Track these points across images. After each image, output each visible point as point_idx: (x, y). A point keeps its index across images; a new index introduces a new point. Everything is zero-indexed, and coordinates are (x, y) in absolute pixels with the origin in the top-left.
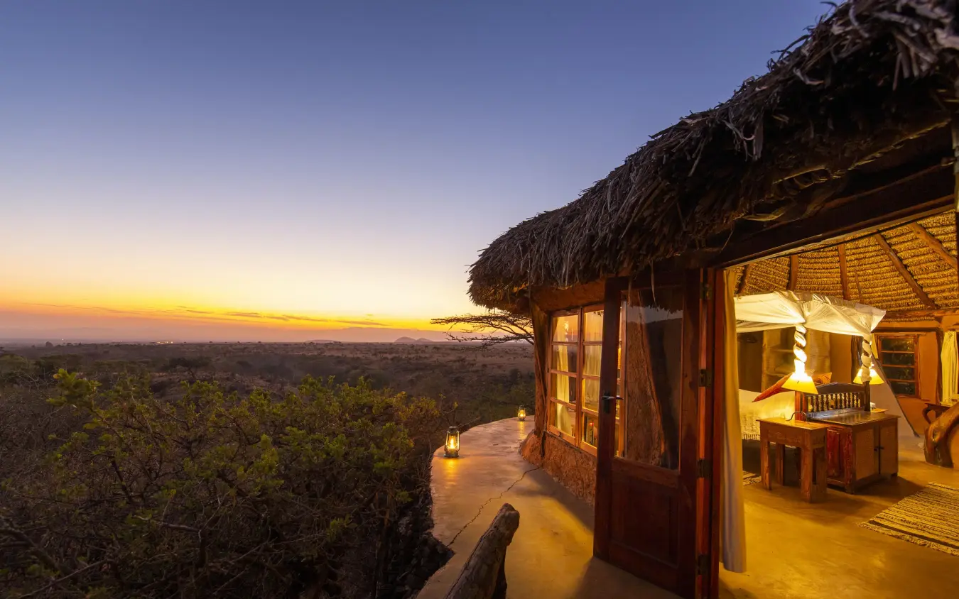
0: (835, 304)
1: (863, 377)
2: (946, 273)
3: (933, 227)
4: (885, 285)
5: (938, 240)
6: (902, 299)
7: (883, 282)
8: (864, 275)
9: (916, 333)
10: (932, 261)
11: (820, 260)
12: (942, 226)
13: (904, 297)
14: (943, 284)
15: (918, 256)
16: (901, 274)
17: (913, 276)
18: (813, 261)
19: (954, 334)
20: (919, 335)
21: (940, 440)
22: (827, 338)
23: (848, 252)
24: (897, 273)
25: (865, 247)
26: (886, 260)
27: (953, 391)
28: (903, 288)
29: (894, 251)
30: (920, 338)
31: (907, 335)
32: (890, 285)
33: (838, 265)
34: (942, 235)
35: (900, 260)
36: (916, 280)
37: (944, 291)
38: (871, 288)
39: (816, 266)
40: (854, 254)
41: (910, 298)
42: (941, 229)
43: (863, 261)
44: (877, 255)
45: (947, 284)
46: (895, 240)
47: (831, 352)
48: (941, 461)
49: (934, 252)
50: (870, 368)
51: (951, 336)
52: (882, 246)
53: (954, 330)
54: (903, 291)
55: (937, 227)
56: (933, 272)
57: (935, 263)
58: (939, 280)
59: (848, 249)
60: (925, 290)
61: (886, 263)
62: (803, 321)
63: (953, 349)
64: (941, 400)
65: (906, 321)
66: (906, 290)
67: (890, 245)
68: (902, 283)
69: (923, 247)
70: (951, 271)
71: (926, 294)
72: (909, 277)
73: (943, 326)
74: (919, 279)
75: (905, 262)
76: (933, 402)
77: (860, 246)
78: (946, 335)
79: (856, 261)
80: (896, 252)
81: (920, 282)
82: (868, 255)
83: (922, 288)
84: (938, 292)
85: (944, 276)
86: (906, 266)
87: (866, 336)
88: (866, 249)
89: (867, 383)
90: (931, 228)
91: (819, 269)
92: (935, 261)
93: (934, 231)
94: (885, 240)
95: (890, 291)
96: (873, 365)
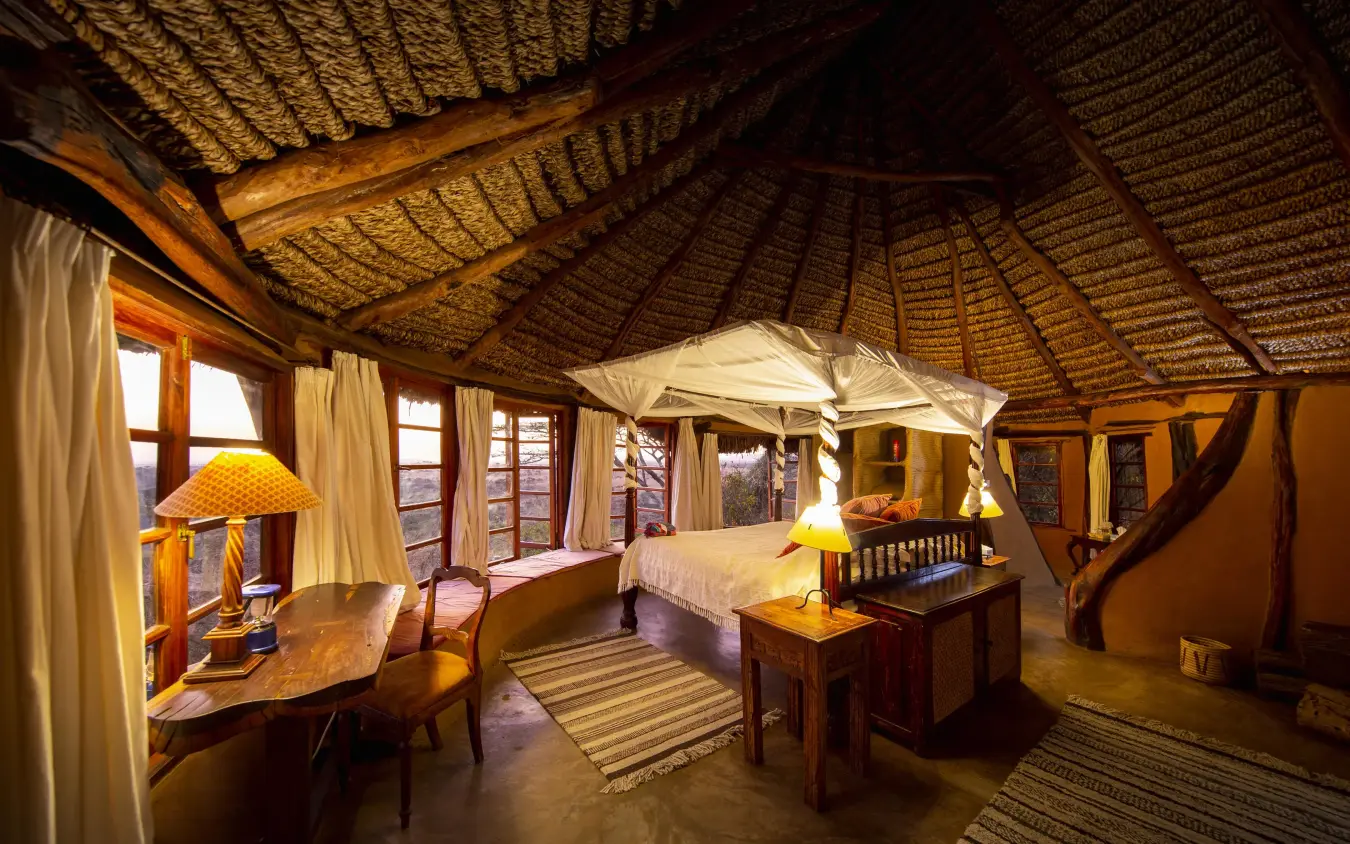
0: (907, 369)
1: (971, 506)
2: (1093, 348)
3: (1078, 274)
4: (1019, 369)
5: (1084, 294)
6: (1041, 390)
7: (1016, 364)
8: (993, 354)
9: (1058, 438)
10: (1077, 331)
11: (936, 332)
12: (1090, 271)
13: (1043, 386)
14: (1092, 365)
15: (1059, 323)
16: (1039, 352)
17: (1053, 355)
18: (926, 333)
19: (1104, 437)
20: (1062, 441)
21: (1087, 605)
22: (938, 444)
23: (971, 319)
24: (1033, 351)
25: (992, 311)
26: (1020, 332)
27: (1104, 517)
28: (1041, 374)
29: (1029, 316)
30: (1064, 445)
31: (1048, 442)
32: (1025, 369)
33: (958, 339)
34: (1089, 287)
35: (1038, 331)
36: (1058, 361)
37: (1091, 377)
38: (1002, 373)
39: (931, 341)
40: (978, 322)
41: (1051, 388)
42: (1088, 276)
43: (990, 334)
44: (1009, 324)
45: (1096, 365)
46: (1029, 298)
47: (944, 464)
48: (1088, 640)
49: (1080, 315)
50: (981, 489)
51: (1101, 441)
52: (1013, 309)
53: (1104, 433)
54: (1041, 377)
55: (1083, 273)
56: (1079, 347)
57: (1080, 333)
58: (1086, 360)
59: (970, 315)
60: (1069, 376)
61: (1019, 336)
62: (833, 395)
63: (1103, 460)
64: (1089, 531)
65: (1046, 422)
66: (1046, 376)
67: (1024, 307)
68: (1040, 366)
69: (1066, 308)
70: (1102, 344)
71: (1070, 381)
72: (1048, 357)
73: (1091, 428)
74: (1063, 359)
75: (1043, 334)
76: (1080, 533)
77: (986, 309)
78: (1095, 439)
79: (981, 334)
80: (1032, 318)
81: (1063, 364)
82: (996, 323)
83: (1065, 373)
84: (1084, 378)
85: (1093, 353)
86: (1045, 340)
87: (976, 435)
88: (993, 315)
89: (977, 515)
90: (1075, 275)
91: (936, 346)
92: (1081, 330)
93: (1078, 280)
94: (1017, 299)
95: (1025, 377)
96: (985, 485)
